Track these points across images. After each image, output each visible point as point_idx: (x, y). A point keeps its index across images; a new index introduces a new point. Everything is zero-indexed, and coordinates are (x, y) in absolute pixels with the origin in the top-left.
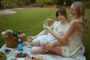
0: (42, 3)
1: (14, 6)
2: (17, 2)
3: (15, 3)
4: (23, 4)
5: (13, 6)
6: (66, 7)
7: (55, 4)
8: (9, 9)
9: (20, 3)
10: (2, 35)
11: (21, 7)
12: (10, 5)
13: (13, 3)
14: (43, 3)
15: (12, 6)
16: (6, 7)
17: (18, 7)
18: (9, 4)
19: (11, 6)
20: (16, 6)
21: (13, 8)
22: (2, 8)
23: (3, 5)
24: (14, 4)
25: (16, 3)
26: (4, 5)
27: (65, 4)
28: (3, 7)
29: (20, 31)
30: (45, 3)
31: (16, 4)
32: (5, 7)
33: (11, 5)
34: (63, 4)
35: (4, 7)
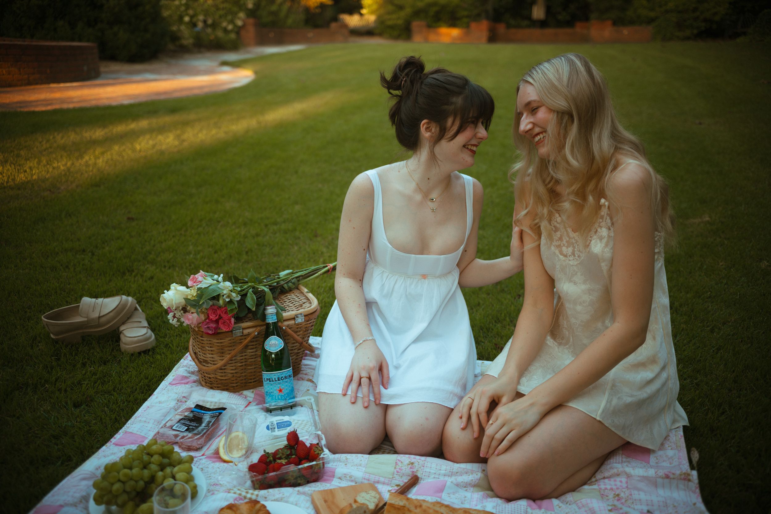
0: (402, 14)
1: (238, 31)
2: (257, 6)
3: (242, 15)
4: (290, 21)
5: (233, 36)
6: (549, 31)
7: (477, 18)
8: (208, 54)
9: (275, 14)
10: (165, 305)
11: (279, 41)
12: (214, 26)
13: (235, 14)
14: (408, 11)
15: (225, 30)
16: (191, 41)
17: (263, 41)
18: (210, 22)
19: (220, 34)
20: (251, 32)
21: (234, 47)
22: (171, 46)
23: (174, 28)
24: (239, 23)
25: (252, 13)
26: (183, 27)
27: (538, 12)
28: (175, 38)
29: (283, 274)
30: (418, 13)
31: (251, 21)
32: (188, 41)
33: (224, 24)
34: (529, 18)
35: (185, 42)
